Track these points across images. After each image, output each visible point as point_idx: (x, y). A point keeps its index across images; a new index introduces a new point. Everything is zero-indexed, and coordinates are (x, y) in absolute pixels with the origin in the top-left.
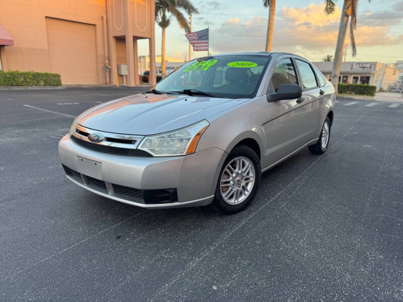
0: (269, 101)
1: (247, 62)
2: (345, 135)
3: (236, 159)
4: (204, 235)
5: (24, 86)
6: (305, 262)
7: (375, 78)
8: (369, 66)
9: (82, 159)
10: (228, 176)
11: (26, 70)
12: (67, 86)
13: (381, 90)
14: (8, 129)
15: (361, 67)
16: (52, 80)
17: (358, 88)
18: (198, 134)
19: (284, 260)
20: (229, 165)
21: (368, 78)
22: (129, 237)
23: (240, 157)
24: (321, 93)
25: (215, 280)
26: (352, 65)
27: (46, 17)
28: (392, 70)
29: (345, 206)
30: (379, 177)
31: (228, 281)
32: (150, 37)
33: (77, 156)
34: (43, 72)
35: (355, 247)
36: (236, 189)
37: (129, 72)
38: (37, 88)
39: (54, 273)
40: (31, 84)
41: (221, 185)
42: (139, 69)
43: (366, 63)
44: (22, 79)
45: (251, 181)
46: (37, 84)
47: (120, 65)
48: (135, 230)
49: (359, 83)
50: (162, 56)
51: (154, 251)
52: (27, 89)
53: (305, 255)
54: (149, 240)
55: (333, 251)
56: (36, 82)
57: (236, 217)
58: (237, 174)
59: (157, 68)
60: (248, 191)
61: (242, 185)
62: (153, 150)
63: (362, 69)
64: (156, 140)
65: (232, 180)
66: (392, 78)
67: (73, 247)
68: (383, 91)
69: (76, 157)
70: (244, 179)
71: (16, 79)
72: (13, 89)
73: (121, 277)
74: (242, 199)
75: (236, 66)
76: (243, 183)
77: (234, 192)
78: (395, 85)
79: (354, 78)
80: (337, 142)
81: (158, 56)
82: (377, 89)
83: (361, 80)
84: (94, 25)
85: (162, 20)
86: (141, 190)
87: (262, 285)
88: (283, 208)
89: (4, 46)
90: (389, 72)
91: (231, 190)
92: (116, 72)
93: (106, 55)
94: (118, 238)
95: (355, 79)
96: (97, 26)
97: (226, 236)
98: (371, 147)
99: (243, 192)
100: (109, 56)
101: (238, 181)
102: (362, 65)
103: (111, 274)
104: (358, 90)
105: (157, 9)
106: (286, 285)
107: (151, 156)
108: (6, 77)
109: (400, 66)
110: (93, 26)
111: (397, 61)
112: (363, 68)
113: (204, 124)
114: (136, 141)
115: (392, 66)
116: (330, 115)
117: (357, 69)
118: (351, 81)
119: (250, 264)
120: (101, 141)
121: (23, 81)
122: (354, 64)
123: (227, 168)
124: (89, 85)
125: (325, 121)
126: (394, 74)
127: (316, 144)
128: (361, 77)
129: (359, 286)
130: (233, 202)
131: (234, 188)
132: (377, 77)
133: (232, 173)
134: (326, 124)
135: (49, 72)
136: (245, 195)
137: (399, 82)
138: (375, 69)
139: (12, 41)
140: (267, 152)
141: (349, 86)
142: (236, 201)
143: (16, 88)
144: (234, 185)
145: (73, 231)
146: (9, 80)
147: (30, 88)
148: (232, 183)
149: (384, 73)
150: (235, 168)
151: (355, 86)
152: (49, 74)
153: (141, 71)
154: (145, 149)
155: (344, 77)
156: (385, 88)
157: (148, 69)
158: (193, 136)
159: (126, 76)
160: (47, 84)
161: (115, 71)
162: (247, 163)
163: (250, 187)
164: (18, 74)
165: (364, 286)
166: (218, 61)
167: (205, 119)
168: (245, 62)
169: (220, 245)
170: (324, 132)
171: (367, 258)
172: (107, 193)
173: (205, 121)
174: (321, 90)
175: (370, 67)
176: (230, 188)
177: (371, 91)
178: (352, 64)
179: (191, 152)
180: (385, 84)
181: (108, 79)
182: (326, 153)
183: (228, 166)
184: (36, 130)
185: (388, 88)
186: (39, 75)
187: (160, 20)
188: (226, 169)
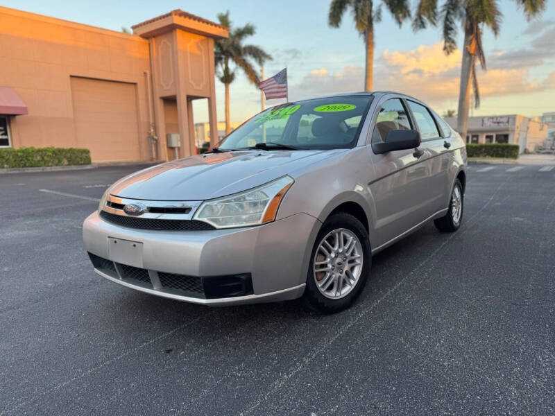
0: (375, 153)
1: (341, 105)
2: (485, 207)
3: (334, 231)
4: (294, 343)
5: (40, 166)
6: (446, 374)
7: (517, 136)
8: (505, 120)
9: (115, 240)
10: (323, 257)
11: (43, 146)
12: (99, 164)
13: (526, 152)
14: (17, 219)
15: (495, 123)
16: (79, 158)
17: (495, 149)
18: (278, 195)
19: (414, 372)
20: (324, 240)
21: (506, 137)
22: (184, 350)
23: (340, 229)
24: (447, 145)
25: (313, 405)
26: (483, 121)
27: (71, 76)
28: (538, 125)
29: (497, 296)
30: (541, 257)
31: (334, 405)
32: (209, 96)
33: (109, 237)
34: (66, 146)
35: (519, 350)
36: (336, 275)
37: (182, 143)
38: (59, 169)
39: (73, 404)
40: (50, 164)
41: (315, 270)
42: (196, 140)
43: (501, 117)
44: (39, 158)
45: (358, 264)
46: (59, 163)
47: (170, 135)
48: (193, 341)
49: (494, 142)
50: (227, 122)
51: (222, 368)
52: (45, 170)
53: (446, 364)
54: (213, 353)
55: (487, 357)
56: (57, 161)
57: (339, 317)
58: (337, 254)
59: (219, 137)
60: (353, 279)
61: (344, 271)
62: (215, 221)
63: (496, 124)
64: (219, 207)
65: (330, 262)
66: (538, 136)
67: (102, 367)
68: (529, 153)
69: (108, 239)
70: (347, 260)
71: (30, 158)
72: (26, 171)
73: (172, 405)
74: (347, 290)
75: (326, 111)
76: (347, 267)
77: (335, 280)
78: (544, 144)
79: (487, 137)
80: (474, 216)
81: (221, 122)
82: (521, 150)
83: (497, 140)
84: (135, 84)
85: (225, 74)
86: (198, 278)
87: (385, 408)
88: (406, 302)
89: (14, 115)
90: (534, 127)
91: (330, 277)
92: (165, 143)
93: (151, 121)
94: (169, 351)
95: (488, 139)
96: (139, 85)
97: (326, 343)
98: (522, 219)
99: (346, 280)
100: (155, 123)
101: (339, 264)
102: (496, 120)
103: (158, 402)
104: (494, 151)
105: (218, 59)
106: (421, 407)
107: (213, 228)
108: (17, 155)
109: (549, 119)
110: (133, 86)
111: (544, 114)
112: (498, 123)
113: (287, 181)
114: (190, 209)
115: (536, 119)
116: (461, 176)
117: (490, 125)
118: (483, 140)
119: (363, 381)
120: (142, 213)
121: (39, 161)
122: (486, 120)
123: (322, 245)
124: (128, 163)
125: (455, 185)
126: (541, 130)
127: (445, 217)
128: (497, 136)
129: (532, 404)
130: (332, 294)
131: (333, 274)
132: (519, 134)
133: (330, 252)
134: (456, 190)
135: (74, 147)
136: (350, 284)
137: (549, 140)
138: (514, 124)
139: (25, 109)
140: (378, 223)
141: (482, 147)
142: (338, 294)
143: (30, 170)
144: (333, 269)
145: (102, 346)
146: (22, 160)
147: (48, 169)
148: (330, 266)
149: (528, 128)
150: (333, 246)
151: (490, 146)
152: (75, 150)
153: (198, 142)
154: (205, 220)
155: (473, 136)
156: (531, 149)
157: (207, 140)
158: (271, 198)
159: (179, 148)
160: (71, 163)
161: (163, 142)
162: (350, 238)
163: (357, 273)
164: (33, 151)
165: (540, 404)
166: (302, 106)
167: (287, 175)
168: (338, 105)
169: (317, 355)
170: (454, 200)
171: (539, 364)
172: (151, 287)
173: (287, 177)
174: (445, 142)
175: (508, 122)
176: (329, 274)
177: (512, 152)
178: (482, 119)
179: (269, 219)
180: (530, 143)
181: (154, 153)
182: (459, 230)
183: (324, 242)
184: (55, 219)
185: (535, 149)
186: (60, 151)
187: (222, 74)
188: (320, 246)
